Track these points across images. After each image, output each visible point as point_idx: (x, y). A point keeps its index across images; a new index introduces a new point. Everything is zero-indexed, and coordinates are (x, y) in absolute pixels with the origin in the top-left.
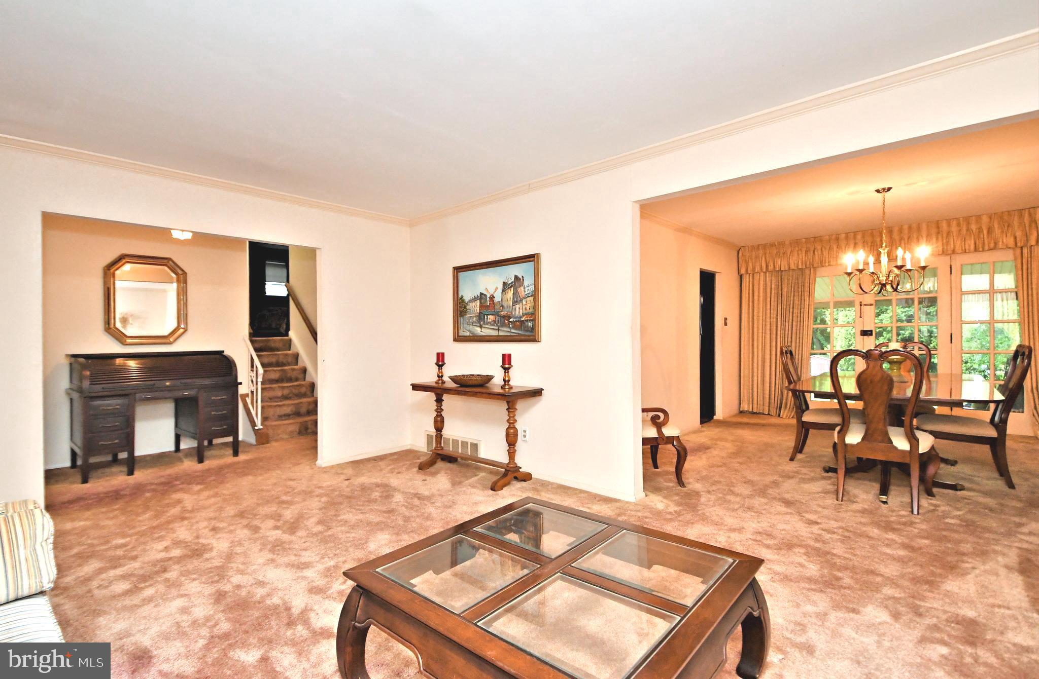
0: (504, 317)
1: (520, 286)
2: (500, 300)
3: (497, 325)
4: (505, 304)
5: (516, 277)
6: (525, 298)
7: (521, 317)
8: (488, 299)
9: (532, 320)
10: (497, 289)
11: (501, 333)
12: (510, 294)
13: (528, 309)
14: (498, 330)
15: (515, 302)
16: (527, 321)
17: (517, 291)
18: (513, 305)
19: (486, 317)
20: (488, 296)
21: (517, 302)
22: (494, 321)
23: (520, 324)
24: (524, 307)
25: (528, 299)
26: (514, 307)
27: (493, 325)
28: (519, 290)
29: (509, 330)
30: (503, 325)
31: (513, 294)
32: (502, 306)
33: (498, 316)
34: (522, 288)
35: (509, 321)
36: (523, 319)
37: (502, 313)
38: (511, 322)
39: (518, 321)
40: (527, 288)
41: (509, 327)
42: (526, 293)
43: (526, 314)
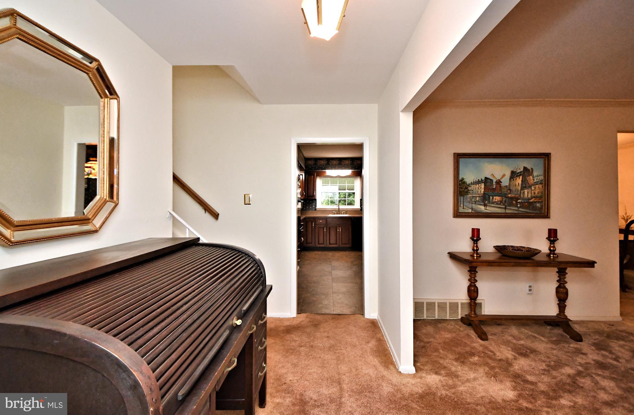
0: (512, 198)
1: (529, 176)
2: (508, 184)
3: (504, 205)
4: (513, 188)
5: (525, 168)
6: (533, 185)
7: (530, 199)
8: (494, 183)
9: (540, 202)
10: (504, 176)
11: (508, 211)
12: (519, 181)
13: (537, 193)
14: (505, 208)
15: (523, 188)
16: (535, 202)
17: (525, 179)
18: (521, 190)
19: (491, 198)
20: (495, 181)
21: (525, 187)
22: (501, 202)
23: (528, 204)
24: (533, 192)
25: (537, 186)
26: (522, 191)
27: (500, 204)
28: (528, 178)
29: (516, 209)
30: (511, 205)
31: (522, 181)
32: (510, 190)
33: (505, 197)
34: (531, 177)
35: (517, 202)
36: (532, 201)
37: (510, 195)
38: (519, 202)
39: (526, 202)
40: (536, 178)
41: (517, 207)
42: (535, 181)
43: (534, 197)
